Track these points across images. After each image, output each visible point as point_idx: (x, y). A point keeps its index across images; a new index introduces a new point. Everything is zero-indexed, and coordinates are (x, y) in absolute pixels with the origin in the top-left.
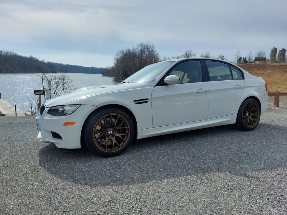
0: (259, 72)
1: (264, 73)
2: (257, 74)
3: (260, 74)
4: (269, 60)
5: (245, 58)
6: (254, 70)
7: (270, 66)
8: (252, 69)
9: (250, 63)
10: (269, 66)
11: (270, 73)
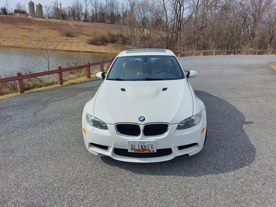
0: (26, 27)
1: (32, 28)
2: (25, 29)
3: (29, 29)
4: (29, 13)
5: (3, 8)
6: (20, 24)
7: (35, 21)
8: (17, 23)
9: (10, 15)
10: (33, 21)
11: (37, 29)
